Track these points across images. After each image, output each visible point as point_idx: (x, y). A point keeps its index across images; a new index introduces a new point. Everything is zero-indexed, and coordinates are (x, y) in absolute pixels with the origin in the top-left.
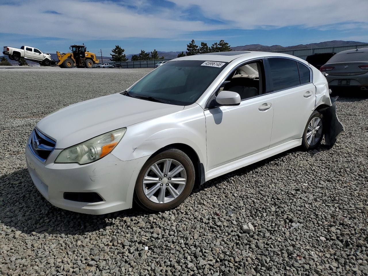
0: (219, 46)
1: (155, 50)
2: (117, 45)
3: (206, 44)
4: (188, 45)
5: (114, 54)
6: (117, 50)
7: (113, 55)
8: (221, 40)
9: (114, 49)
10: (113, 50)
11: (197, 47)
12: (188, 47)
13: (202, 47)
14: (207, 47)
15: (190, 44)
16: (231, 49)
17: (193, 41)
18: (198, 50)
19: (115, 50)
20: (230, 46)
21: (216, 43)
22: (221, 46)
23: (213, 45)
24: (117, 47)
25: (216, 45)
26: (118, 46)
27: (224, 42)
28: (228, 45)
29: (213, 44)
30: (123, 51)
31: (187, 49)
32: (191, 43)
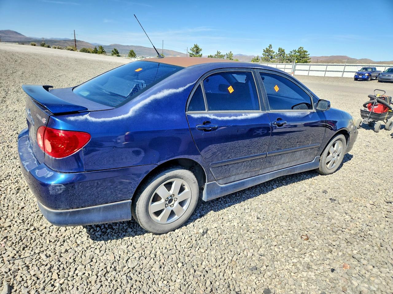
1: (231, 52)
2: (196, 44)
3: (284, 50)
4: (264, 50)
5: (191, 52)
6: (195, 49)
7: (191, 54)
8: (301, 48)
9: (193, 47)
10: (191, 49)
11: (274, 53)
12: (264, 52)
13: (279, 54)
14: (284, 53)
15: (266, 49)
16: (309, 58)
17: (270, 46)
18: (275, 55)
19: (193, 49)
20: (309, 54)
21: (294, 50)
22: (299, 54)
23: (291, 52)
24: (196, 47)
27: (303, 49)
28: (307, 53)
29: (291, 50)
30: (201, 50)
31: (263, 54)
32: (268, 48)
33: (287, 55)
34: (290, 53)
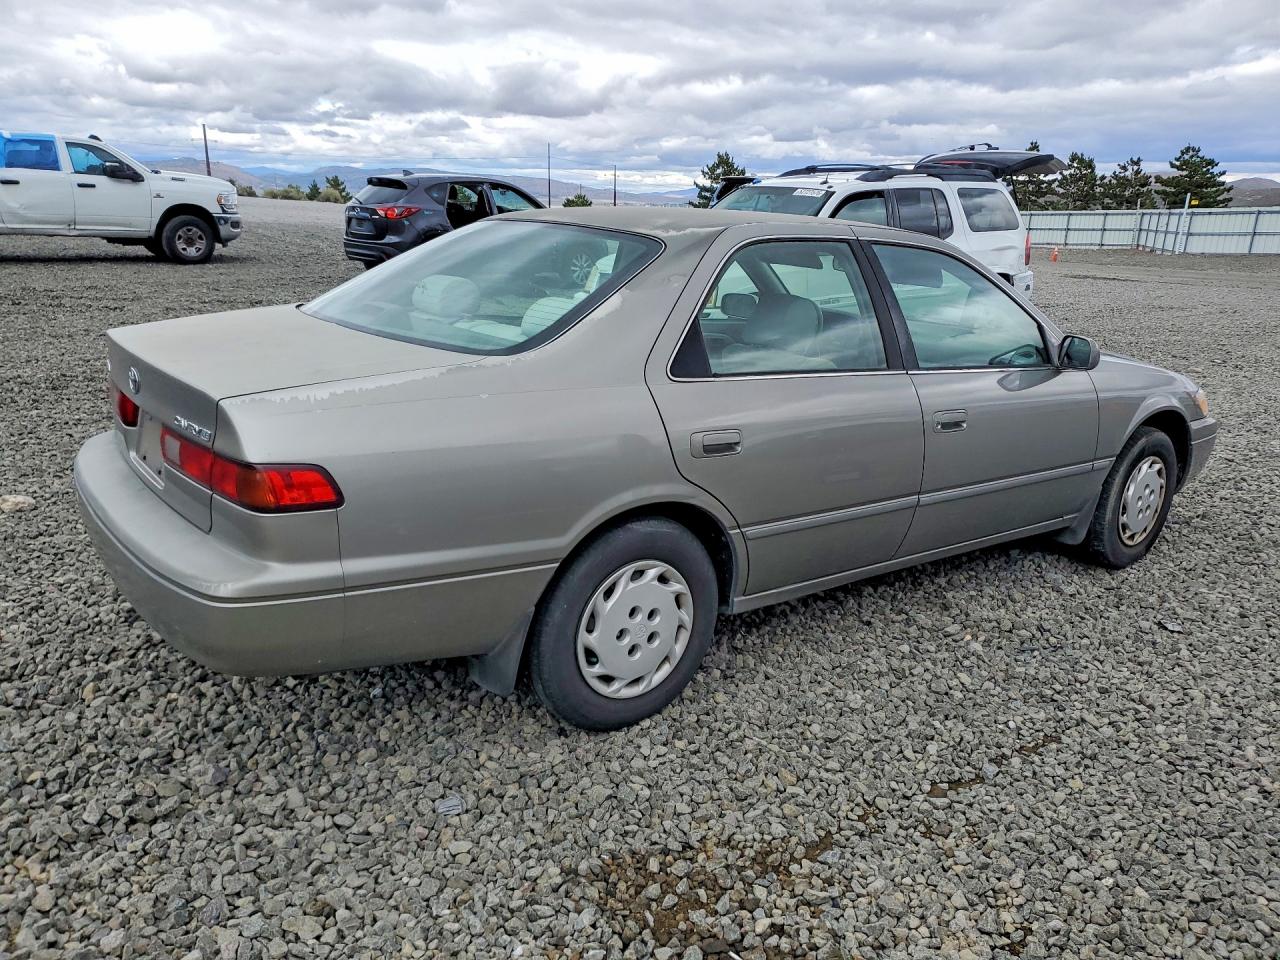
0: (1176, 173)
2: (722, 153)
3: (1092, 160)
5: (707, 183)
6: (719, 171)
7: (704, 189)
8: (1188, 150)
9: (710, 166)
10: (706, 170)
13: (1070, 176)
14: (1094, 172)
19: (712, 169)
20: (1224, 173)
21: (1135, 159)
22: (1185, 173)
23: (1123, 168)
24: (723, 160)
25: (1136, 168)
26: (727, 155)
27: (1200, 154)
28: (1217, 170)
29: (1123, 161)
33: (1103, 178)
34: (1118, 170)
